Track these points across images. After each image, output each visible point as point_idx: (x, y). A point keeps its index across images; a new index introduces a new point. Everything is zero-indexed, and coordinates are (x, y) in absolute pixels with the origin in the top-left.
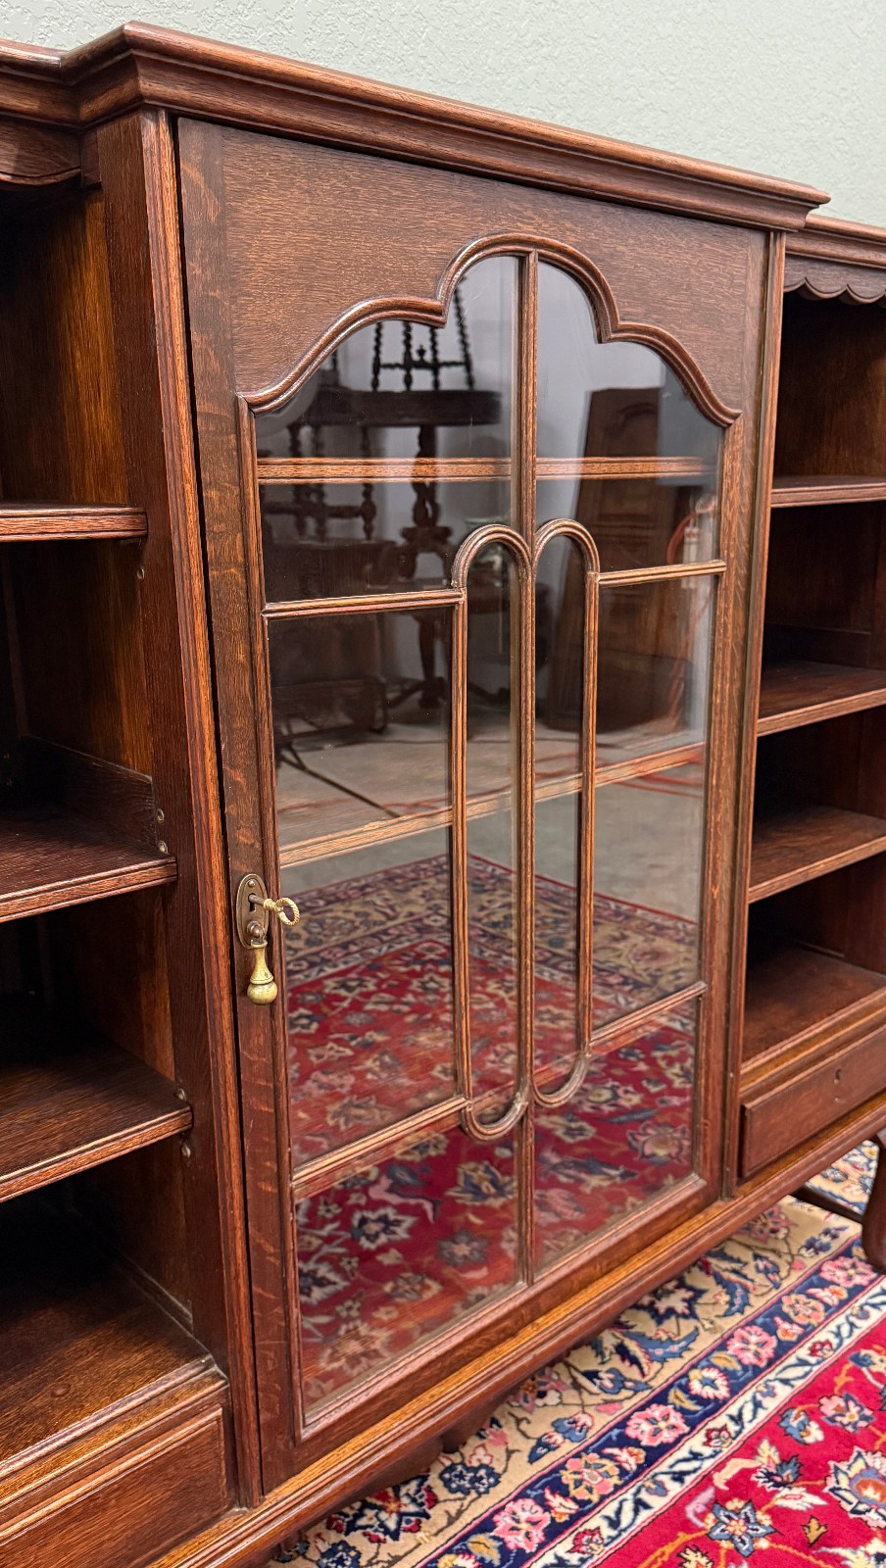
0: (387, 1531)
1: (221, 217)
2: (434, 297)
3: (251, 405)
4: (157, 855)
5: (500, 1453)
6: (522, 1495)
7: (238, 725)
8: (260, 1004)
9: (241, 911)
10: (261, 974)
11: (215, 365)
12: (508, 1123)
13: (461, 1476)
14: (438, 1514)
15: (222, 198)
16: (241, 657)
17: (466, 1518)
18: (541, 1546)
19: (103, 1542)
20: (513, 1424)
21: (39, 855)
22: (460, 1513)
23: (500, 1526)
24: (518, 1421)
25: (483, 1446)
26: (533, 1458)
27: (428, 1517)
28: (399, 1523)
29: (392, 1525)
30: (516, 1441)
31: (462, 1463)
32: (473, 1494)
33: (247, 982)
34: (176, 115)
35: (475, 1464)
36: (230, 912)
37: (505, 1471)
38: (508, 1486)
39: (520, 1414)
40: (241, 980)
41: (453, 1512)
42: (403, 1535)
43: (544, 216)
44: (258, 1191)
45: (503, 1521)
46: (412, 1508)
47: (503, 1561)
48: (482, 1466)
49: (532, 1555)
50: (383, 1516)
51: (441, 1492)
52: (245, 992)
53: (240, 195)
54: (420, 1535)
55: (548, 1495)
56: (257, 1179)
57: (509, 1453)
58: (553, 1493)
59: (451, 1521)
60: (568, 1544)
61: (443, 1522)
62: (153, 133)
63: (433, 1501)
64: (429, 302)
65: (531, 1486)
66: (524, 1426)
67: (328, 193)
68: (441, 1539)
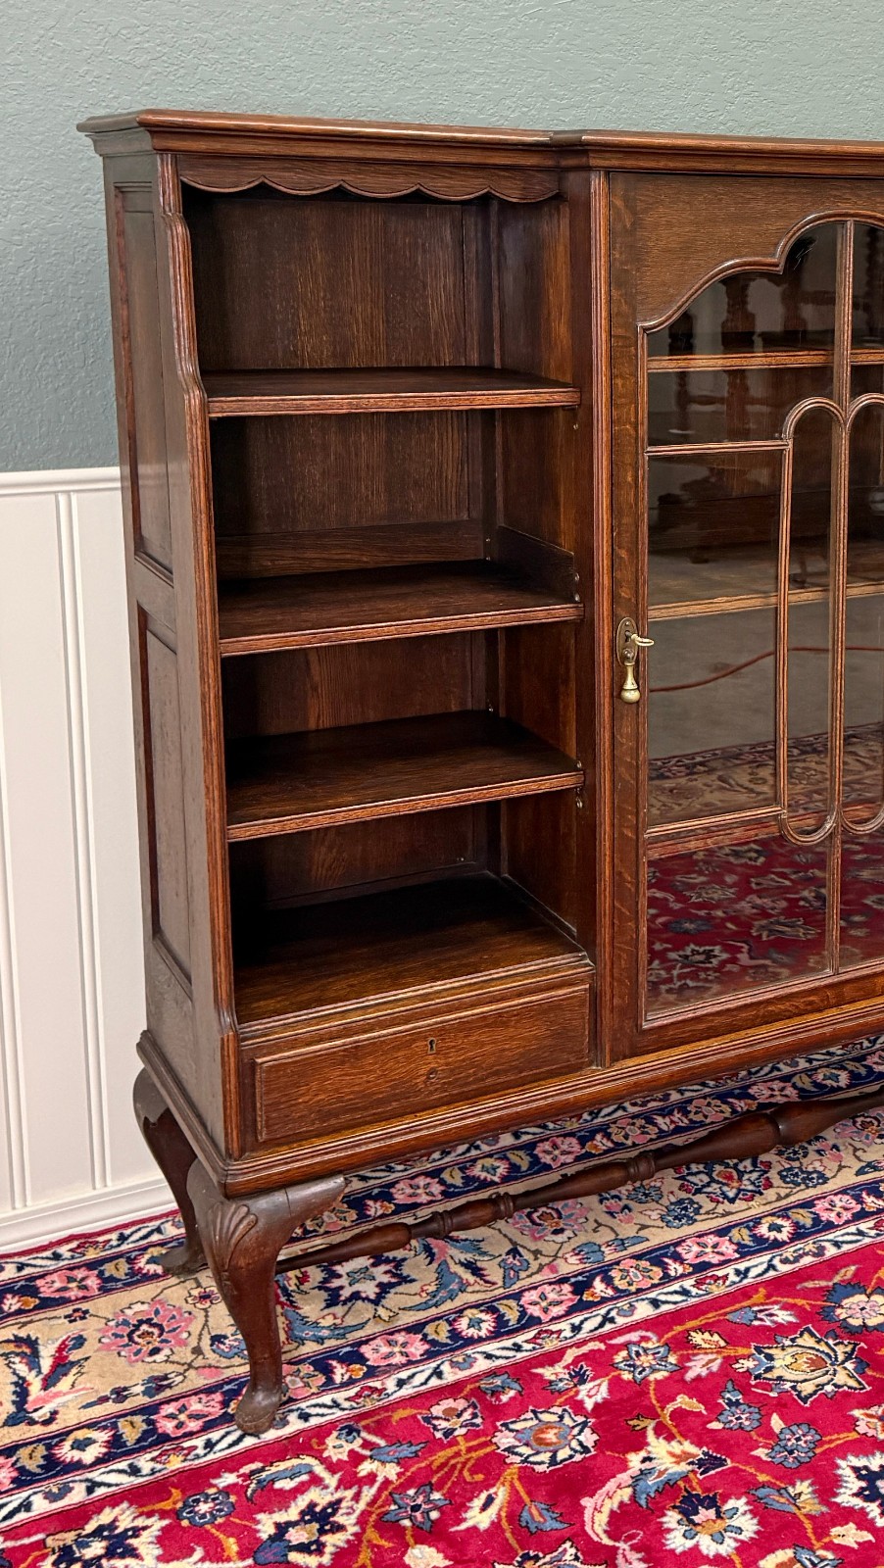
0: (726, 1197)
1: (633, 224)
2: (773, 255)
3: (645, 330)
4: (571, 600)
5: (835, 1166)
6: (844, 1191)
7: (624, 521)
8: (630, 703)
9: (620, 641)
10: (630, 683)
11: (625, 307)
12: (816, 837)
13: (796, 1175)
14: (770, 1194)
15: (634, 213)
16: (629, 479)
17: (792, 1199)
18: (847, 1222)
19: (504, 1050)
20: (851, 1149)
21: (503, 596)
22: (787, 1196)
23: (818, 1207)
24: (856, 1150)
25: (821, 1160)
26: (859, 1172)
27: (761, 1194)
28: (737, 1195)
29: (731, 1194)
30: (848, 1158)
31: (800, 1168)
32: (803, 1187)
33: (621, 689)
34: (608, 172)
35: (810, 1169)
36: (613, 641)
37: (834, 1177)
38: (830, 1186)
39: (858, 1145)
40: (618, 687)
41: (783, 1195)
42: (737, 1201)
43: (859, 196)
44: (622, 834)
45: (820, 1205)
46: (751, 1188)
47: (813, 1226)
48: (815, 1171)
49: (838, 1226)
50: (725, 1189)
51: (776, 1181)
52: (619, 696)
53: (645, 211)
54: (751, 1203)
55: (864, 1195)
56: (621, 826)
57: (841, 1168)
58: (868, 1195)
59: (779, 1198)
60: (871, 1224)
61: (774, 1198)
62: (597, 183)
63: (769, 1185)
64: (769, 260)
65: (853, 1188)
66: (858, 1153)
67: (701, 202)
68: (768, 1208)
